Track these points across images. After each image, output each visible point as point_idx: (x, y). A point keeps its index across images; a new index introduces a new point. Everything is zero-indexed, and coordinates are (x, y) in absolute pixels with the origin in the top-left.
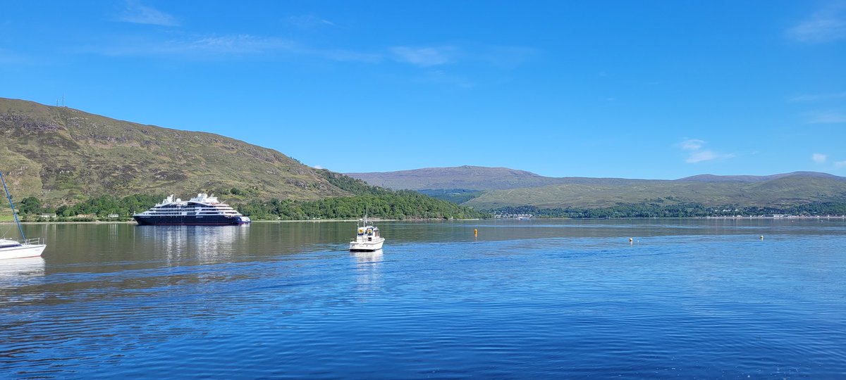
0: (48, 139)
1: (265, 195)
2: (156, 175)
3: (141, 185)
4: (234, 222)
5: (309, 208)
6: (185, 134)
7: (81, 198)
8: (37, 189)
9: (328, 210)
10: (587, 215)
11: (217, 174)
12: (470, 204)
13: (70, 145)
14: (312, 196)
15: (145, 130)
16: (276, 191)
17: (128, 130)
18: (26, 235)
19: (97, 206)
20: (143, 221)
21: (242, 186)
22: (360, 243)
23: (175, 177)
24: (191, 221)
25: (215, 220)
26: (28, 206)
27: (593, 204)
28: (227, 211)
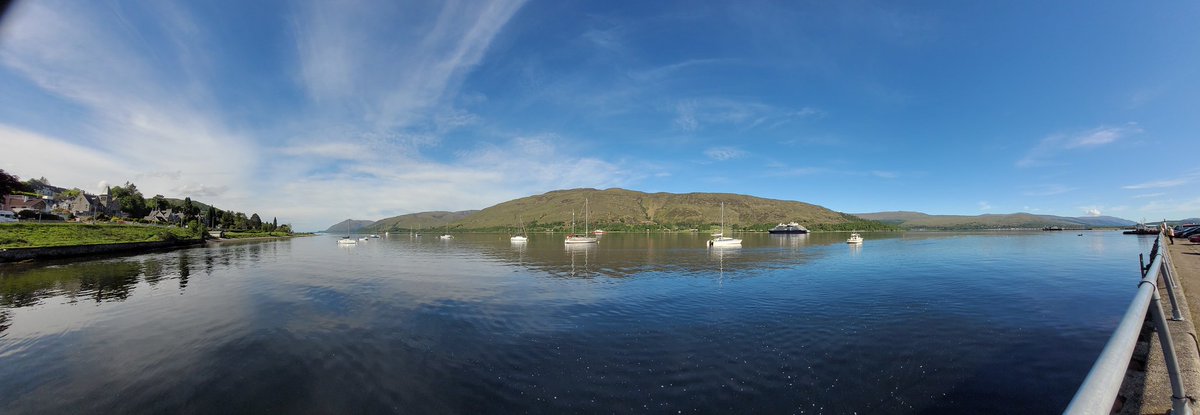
0: (741, 205)
1: (817, 222)
2: (776, 216)
3: (771, 219)
4: (804, 232)
5: (834, 227)
6: (786, 201)
7: (751, 224)
8: (737, 221)
9: (842, 227)
10: (945, 229)
11: (799, 215)
12: (902, 225)
13: (748, 207)
14: (836, 222)
15: (772, 201)
16: (822, 221)
17: (766, 201)
18: (734, 236)
19: (756, 227)
20: (771, 232)
21: (807, 219)
22: (851, 240)
23: (783, 216)
24: (788, 232)
25: (797, 232)
26: (735, 227)
27: (948, 224)
28: (802, 228)
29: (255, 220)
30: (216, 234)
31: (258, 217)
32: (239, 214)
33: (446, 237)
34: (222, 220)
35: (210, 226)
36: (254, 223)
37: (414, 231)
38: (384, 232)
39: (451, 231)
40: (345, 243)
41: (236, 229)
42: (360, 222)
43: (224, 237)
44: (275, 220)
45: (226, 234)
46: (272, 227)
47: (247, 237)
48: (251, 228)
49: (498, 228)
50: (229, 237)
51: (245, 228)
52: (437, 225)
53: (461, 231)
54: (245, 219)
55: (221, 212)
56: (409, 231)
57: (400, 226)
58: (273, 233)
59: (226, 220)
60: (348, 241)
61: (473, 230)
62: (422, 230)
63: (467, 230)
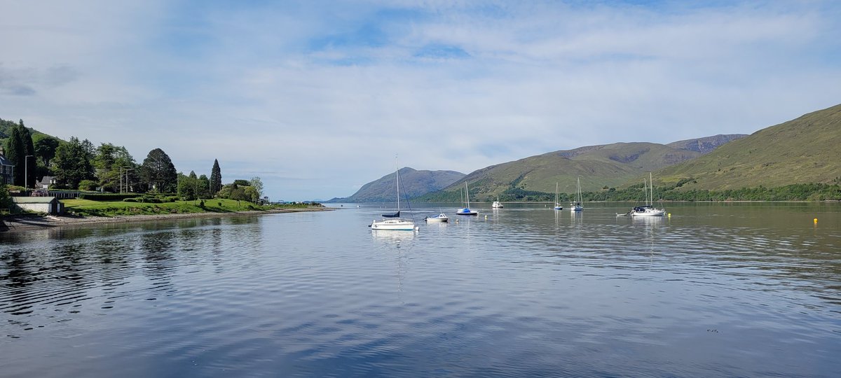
29: (157, 167)
30: (38, 205)
31: (166, 160)
32: (107, 150)
33: (648, 216)
34: (53, 166)
35: (19, 182)
36: (153, 176)
37: (565, 200)
38: (489, 202)
39: (665, 197)
40: (389, 230)
41: (100, 191)
42: (429, 177)
43: (65, 212)
44: (217, 168)
45: (68, 203)
46: (212, 186)
47: (133, 213)
48: (146, 188)
49: (805, 191)
50: (80, 213)
51: (126, 189)
52: (623, 181)
53: (691, 198)
54: (128, 163)
55: (50, 144)
56: (551, 197)
57: (527, 185)
58: (209, 203)
59: (66, 165)
60: (396, 223)
61: (728, 194)
62: (585, 195)
63: (707, 196)
